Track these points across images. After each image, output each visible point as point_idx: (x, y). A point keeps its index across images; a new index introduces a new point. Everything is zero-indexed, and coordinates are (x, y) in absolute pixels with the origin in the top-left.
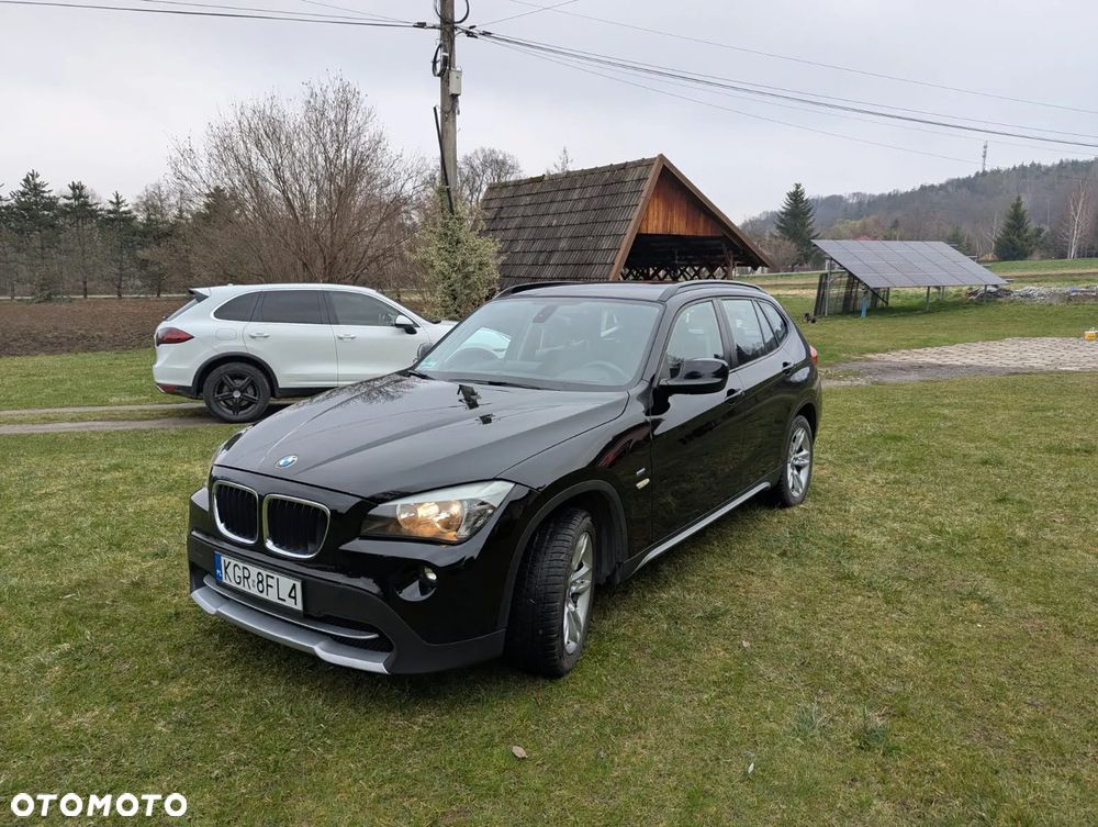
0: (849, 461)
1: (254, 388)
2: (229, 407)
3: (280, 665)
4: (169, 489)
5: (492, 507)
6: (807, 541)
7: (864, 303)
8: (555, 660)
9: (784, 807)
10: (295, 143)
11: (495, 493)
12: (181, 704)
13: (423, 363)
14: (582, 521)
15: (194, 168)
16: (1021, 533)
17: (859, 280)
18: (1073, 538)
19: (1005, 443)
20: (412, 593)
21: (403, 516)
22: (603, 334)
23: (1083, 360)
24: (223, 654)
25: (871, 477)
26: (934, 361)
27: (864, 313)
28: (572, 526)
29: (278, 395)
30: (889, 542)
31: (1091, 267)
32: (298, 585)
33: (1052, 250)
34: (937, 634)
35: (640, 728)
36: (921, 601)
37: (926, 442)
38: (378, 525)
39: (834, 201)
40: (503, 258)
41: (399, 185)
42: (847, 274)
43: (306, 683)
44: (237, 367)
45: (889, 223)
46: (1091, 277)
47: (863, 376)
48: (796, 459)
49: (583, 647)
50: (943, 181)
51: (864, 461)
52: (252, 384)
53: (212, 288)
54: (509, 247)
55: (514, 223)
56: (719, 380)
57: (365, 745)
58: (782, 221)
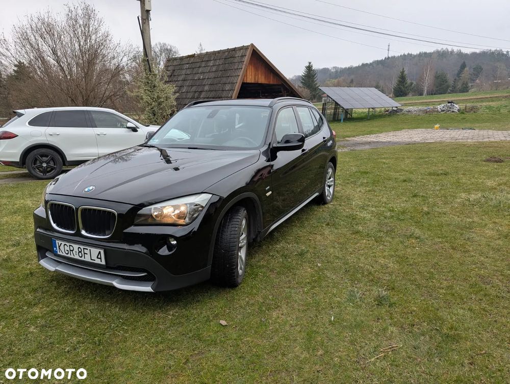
0: (348, 183)
1: (54, 161)
2: (41, 172)
3: (92, 294)
4: (15, 213)
5: (202, 207)
6: (337, 218)
7: (342, 116)
8: (235, 279)
9: (351, 334)
10: (62, 37)
11: (203, 200)
12: (42, 317)
13: (151, 141)
14: (243, 213)
15: (7, 49)
16: (426, 209)
17: (339, 105)
18: (447, 209)
19: (411, 173)
20: (164, 251)
21: (156, 214)
22: (236, 127)
23: (435, 138)
24: (60, 291)
25: (359, 190)
26: (375, 140)
27: (342, 120)
28: (239, 215)
29: (67, 164)
30: (372, 216)
31: (433, 99)
32: (102, 252)
33: (417, 92)
34: (401, 253)
35: (278, 306)
36: (391, 240)
37: (379, 173)
38: (142, 218)
39: (325, 71)
40: (177, 94)
41: (120, 59)
42: (334, 103)
43: (108, 301)
44: (43, 150)
45: (349, 81)
46: (434, 103)
47: (346, 147)
48: (328, 182)
49: (245, 272)
50: (371, 62)
51: (354, 183)
52: (53, 159)
53: (25, 110)
54: (179, 90)
55: (180, 78)
56: (301, 143)
57: (145, 327)
58: (303, 79)
